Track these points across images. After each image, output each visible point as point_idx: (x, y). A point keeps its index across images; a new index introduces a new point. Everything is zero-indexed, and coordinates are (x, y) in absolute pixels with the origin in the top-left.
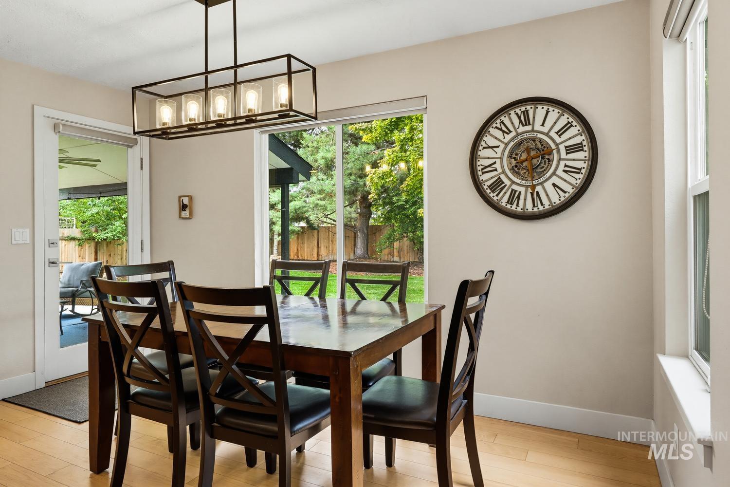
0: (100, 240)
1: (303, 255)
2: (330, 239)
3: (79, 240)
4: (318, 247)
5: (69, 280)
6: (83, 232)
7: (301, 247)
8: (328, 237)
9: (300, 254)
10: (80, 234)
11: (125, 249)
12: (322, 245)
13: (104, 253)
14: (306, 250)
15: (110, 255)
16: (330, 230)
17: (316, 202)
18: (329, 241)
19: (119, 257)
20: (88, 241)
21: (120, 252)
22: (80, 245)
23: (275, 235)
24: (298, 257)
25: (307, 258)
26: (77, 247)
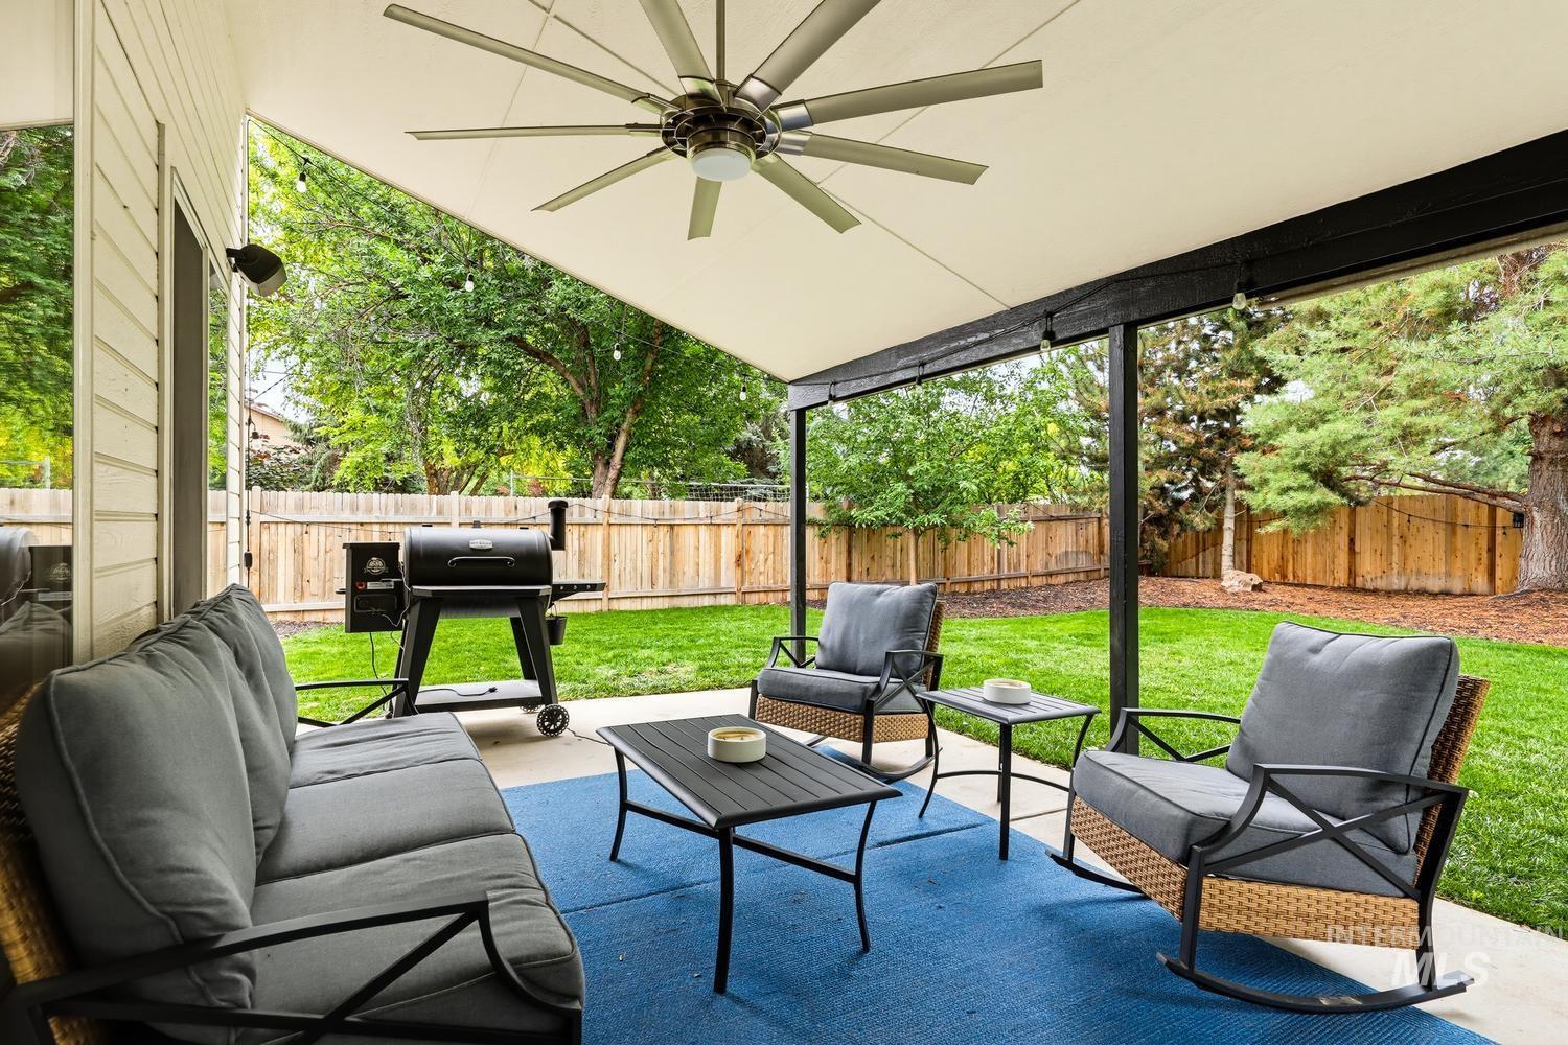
0: (864, 525)
1: (1300, 573)
2: (1395, 531)
3: (820, 525)
4: (1352, 551)
5: (844, 643)
6: (828, 509)
7: (1295, 553)
8: (1388, 525)
9: (1290, 568)
10: (822, 512)
11: (899, 547)
12: (1364, 545)
13: (862, 553)
14: (1309, 558)
15: (873, 557)
16: (1395, 506)
17: (1407, 420)
18: (1390, 537)
19: (889, 563)
20: (838, 528)
21: (889, 552)
22: (822, 536)
23: (1226, 521)
24: (1284, 576)
25: (1315, 578)
26: (817, 539)
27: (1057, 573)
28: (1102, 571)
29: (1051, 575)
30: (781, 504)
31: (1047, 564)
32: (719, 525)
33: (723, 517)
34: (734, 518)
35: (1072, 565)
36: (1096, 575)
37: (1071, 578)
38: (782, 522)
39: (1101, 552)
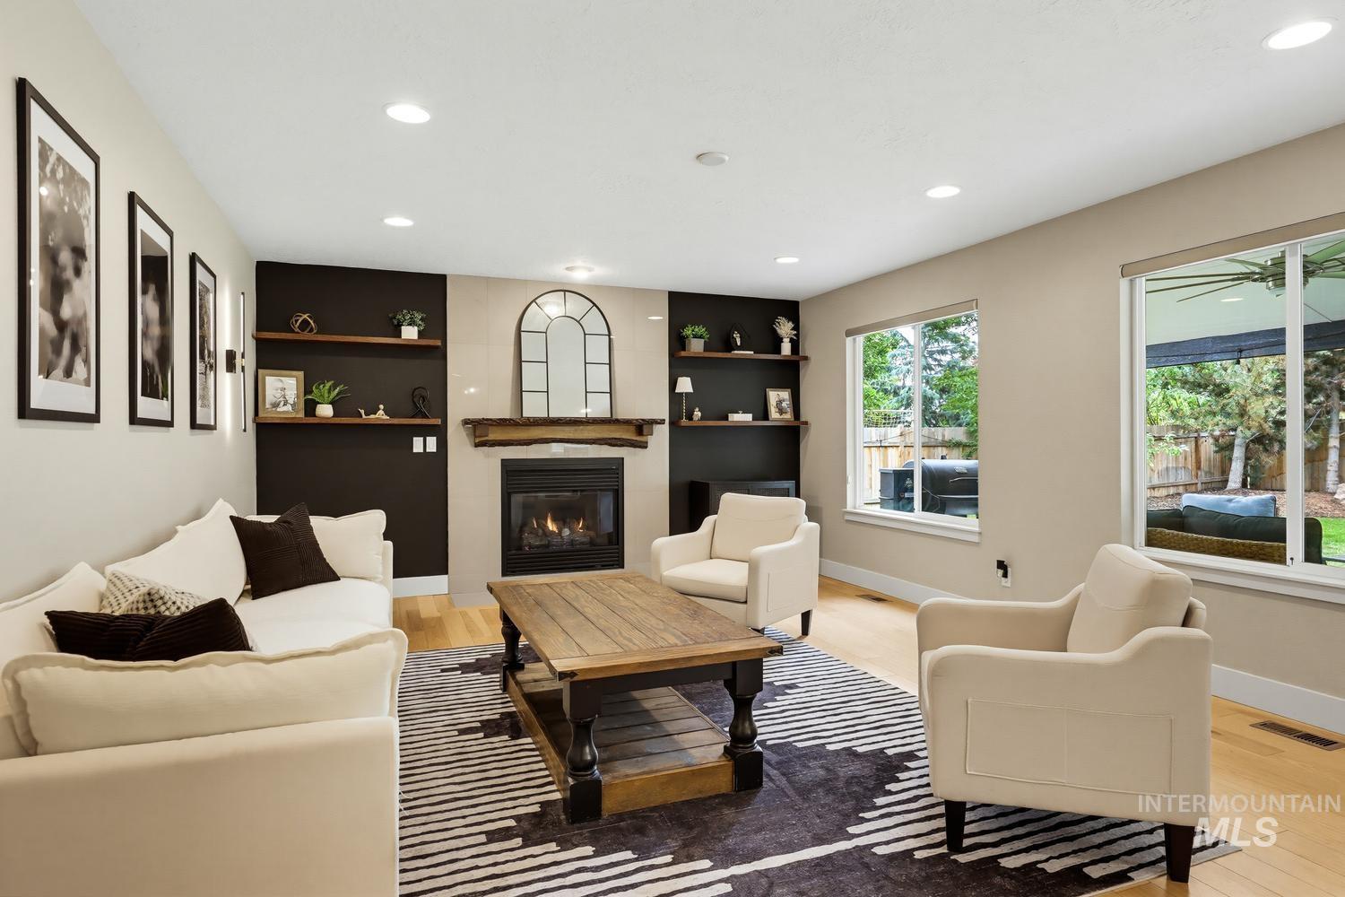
27: (1159, 487)
28: (1199, 485)
29: (1154, 489)
30: (933, 429)
31: (1150, 478)
32: (886, 447)
33: (890, 440)
34: (897, 441)
35: (1172, 480)
36: (1193, 488)
37: (1172, 491)
38: (933, 444)
39: (1199, 468)
